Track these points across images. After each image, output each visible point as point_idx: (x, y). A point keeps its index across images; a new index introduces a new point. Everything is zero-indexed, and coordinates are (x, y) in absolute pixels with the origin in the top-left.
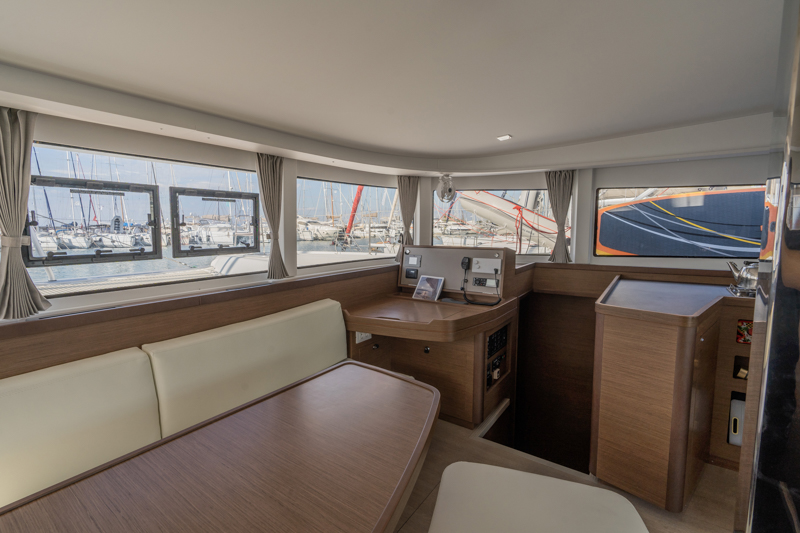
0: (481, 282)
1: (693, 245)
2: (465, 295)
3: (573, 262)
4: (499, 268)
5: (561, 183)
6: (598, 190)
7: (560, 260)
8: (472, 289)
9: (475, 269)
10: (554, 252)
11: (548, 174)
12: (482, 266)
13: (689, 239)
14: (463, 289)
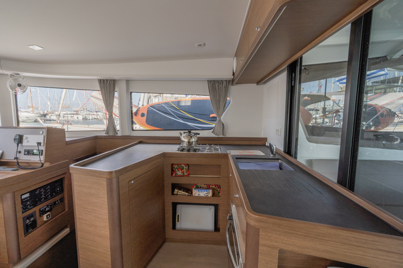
0: (29, 152)
1: (186, 124)
2: (18, 163)
3: (119, 134)
4: (42, 142)
5: (108, 86)
6: (131, 93)
7: (111, 134)
8: (24, 158)
9: (25, 143)
10: (107, 128)
11: (100, 81)
12: (31, 141)
13: (184, 121)
14: (16, 158)
